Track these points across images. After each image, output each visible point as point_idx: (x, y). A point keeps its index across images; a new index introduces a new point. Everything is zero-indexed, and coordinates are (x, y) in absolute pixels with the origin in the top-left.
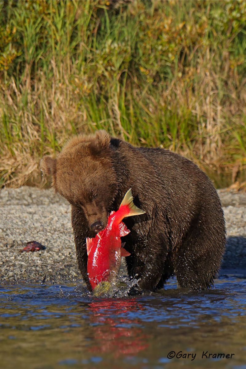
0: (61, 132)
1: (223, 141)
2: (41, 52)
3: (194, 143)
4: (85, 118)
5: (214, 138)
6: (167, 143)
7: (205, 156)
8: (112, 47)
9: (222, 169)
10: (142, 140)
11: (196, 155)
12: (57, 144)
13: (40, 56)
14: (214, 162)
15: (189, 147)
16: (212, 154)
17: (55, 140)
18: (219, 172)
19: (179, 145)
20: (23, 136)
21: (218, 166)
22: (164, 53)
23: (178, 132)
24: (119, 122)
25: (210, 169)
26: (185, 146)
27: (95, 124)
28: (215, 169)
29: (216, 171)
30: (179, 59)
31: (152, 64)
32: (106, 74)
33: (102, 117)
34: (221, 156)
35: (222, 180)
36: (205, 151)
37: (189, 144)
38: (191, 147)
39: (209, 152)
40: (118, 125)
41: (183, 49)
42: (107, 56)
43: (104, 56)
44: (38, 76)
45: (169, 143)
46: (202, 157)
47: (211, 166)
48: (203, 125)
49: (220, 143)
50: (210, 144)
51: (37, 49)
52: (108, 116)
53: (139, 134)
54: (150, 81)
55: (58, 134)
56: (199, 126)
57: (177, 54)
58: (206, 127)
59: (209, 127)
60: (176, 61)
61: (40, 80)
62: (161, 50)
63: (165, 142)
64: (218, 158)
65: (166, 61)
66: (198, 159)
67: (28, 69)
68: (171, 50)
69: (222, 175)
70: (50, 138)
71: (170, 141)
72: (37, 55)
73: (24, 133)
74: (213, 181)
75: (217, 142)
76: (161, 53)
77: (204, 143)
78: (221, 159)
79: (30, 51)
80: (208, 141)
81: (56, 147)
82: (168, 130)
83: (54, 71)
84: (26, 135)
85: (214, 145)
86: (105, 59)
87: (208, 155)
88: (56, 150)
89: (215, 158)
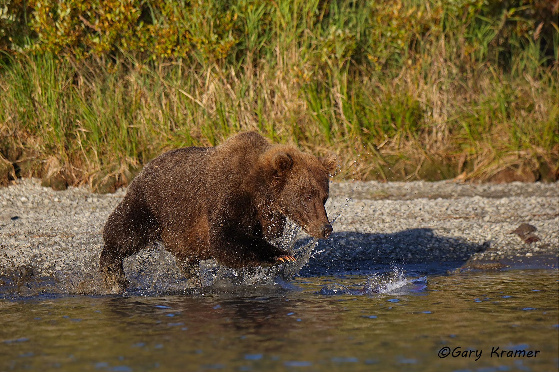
0: (280, 122)
1: (450, 131)
2: (264, 39)
3: (419, 133)
4: (305, 107)
5: (441, 127)
6: (392, 133)
7: (431, 147)
8: (337, 34)
9: (449, 159)
10: (365, 129)
11: (423, 145)
12: (275, 135)
13: (262, 44)
14: (440, 152)
15: (414, 136)
16: (438, 144)
17: (274, 130)
18: (445, 162)
19: (404, 134)
20: (241, 126)
21: (444, 156)
22: (394, 39)
23: (403, 121)
24: (341, 111)
25: (436, 159)
26: (410, 135)
27: (315, 114)
28: (440, 159)
29: (442, 161)
30: (409, 46)
31: (381, 51)
32: (330, 62)
33: (323, 106)
34: (447, 145)
35: (449, 171)
36: (432, 142)
37: (415, 134)
38: (416, 137)
39: (436, 142)
40: (340, 114)
41: (414, 35)
42: (331, 43)
43: (329, 43)
44: (261, 65)
45: (394, 133)
46: (428, 147)
47: (437, 156)
48: (429, 114)
49: (447, 133)
50: (437, 133)
51: (259, 36)
52: (329, 105)
53: (361, 125)
54: (378, 68)
55: (278, 124)
56: (425, 115)
57: (407, 41)
58: (432, 115)
59: (436, 116)
60: (406, 48)
61: (262, 68)
62: (390, 36)
63: (390, 132)
64: (445, 148)
65: (395, 48)
66: (424, 149)
67: (249, 57)
68: (400, 36)
69: (449, 166)
70: (269, 128)
71: (396, 130)
72: (260, 43)
73: (242, 123)
74: (439, 172)
75: (443, 131)
76: (390, 39)
77: (430, 133)
78: (448, 149)
79: (252, 39)
80: (434, 130)
81: (274, 137)
82: (393, 120)
83: (278, 58)
84: (244, 126)
85: (440, 135)
86: (330, 46)
87: (434, 145)
88: (274, 141)
89: (442, 148)
